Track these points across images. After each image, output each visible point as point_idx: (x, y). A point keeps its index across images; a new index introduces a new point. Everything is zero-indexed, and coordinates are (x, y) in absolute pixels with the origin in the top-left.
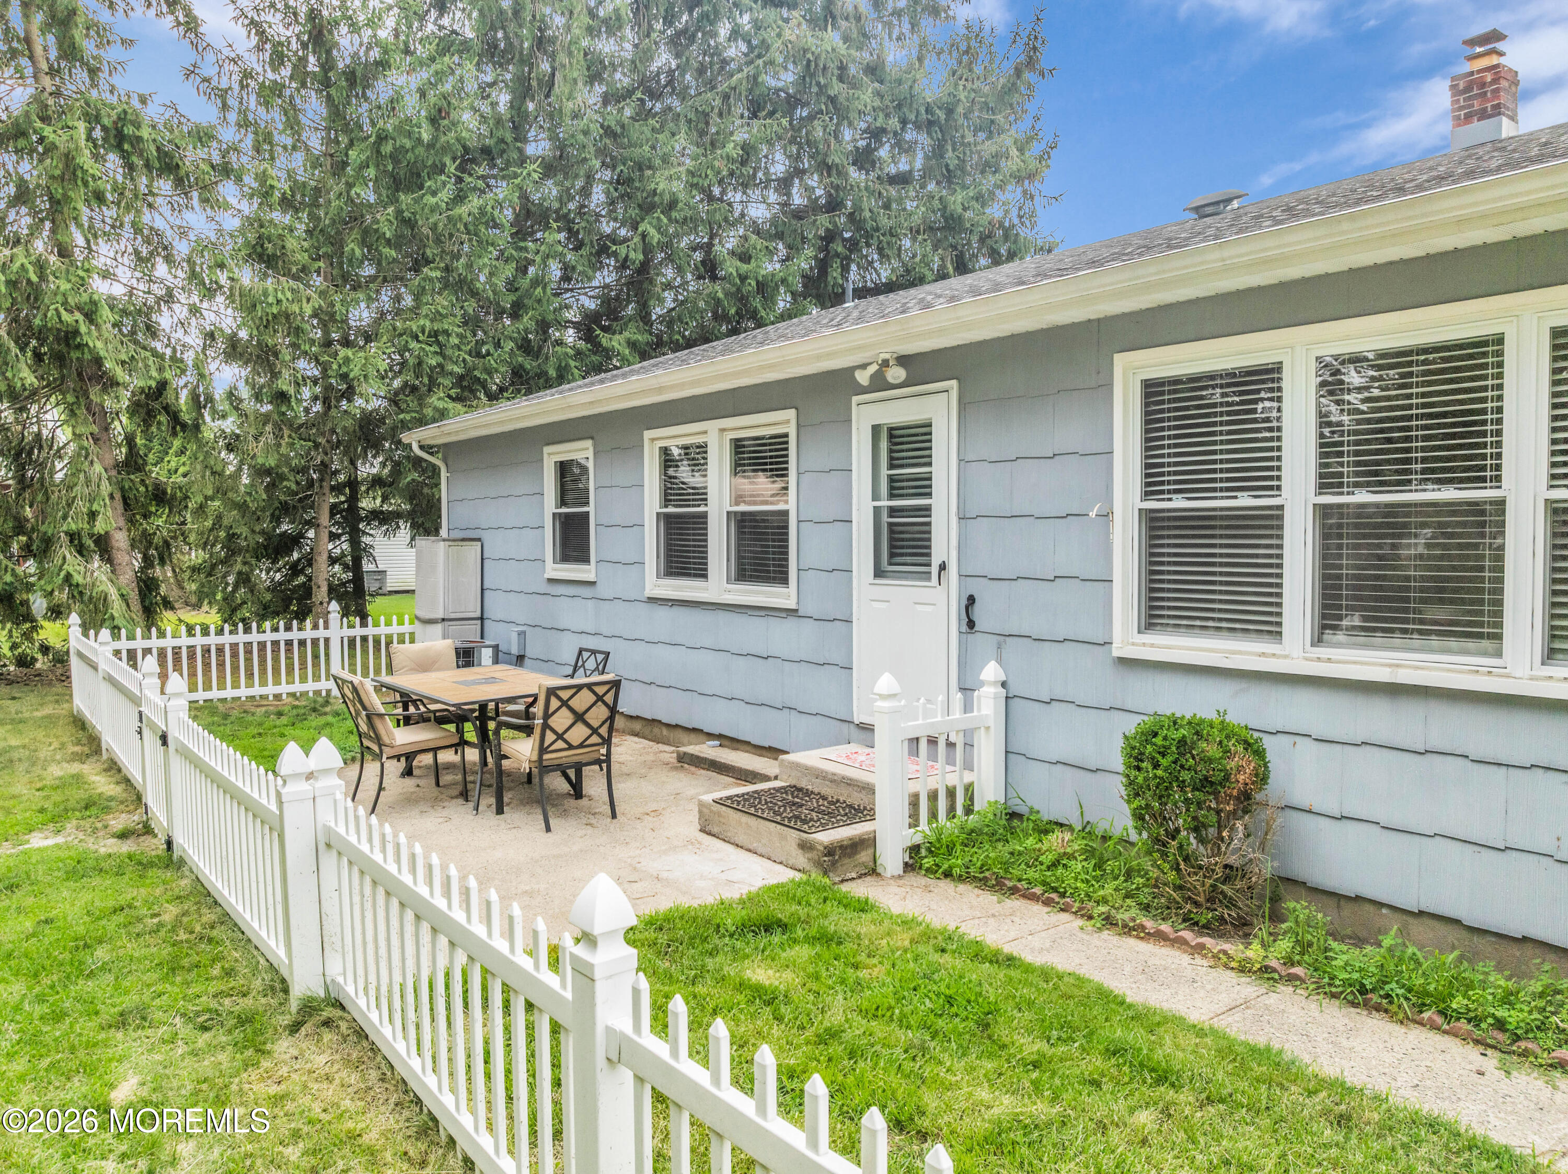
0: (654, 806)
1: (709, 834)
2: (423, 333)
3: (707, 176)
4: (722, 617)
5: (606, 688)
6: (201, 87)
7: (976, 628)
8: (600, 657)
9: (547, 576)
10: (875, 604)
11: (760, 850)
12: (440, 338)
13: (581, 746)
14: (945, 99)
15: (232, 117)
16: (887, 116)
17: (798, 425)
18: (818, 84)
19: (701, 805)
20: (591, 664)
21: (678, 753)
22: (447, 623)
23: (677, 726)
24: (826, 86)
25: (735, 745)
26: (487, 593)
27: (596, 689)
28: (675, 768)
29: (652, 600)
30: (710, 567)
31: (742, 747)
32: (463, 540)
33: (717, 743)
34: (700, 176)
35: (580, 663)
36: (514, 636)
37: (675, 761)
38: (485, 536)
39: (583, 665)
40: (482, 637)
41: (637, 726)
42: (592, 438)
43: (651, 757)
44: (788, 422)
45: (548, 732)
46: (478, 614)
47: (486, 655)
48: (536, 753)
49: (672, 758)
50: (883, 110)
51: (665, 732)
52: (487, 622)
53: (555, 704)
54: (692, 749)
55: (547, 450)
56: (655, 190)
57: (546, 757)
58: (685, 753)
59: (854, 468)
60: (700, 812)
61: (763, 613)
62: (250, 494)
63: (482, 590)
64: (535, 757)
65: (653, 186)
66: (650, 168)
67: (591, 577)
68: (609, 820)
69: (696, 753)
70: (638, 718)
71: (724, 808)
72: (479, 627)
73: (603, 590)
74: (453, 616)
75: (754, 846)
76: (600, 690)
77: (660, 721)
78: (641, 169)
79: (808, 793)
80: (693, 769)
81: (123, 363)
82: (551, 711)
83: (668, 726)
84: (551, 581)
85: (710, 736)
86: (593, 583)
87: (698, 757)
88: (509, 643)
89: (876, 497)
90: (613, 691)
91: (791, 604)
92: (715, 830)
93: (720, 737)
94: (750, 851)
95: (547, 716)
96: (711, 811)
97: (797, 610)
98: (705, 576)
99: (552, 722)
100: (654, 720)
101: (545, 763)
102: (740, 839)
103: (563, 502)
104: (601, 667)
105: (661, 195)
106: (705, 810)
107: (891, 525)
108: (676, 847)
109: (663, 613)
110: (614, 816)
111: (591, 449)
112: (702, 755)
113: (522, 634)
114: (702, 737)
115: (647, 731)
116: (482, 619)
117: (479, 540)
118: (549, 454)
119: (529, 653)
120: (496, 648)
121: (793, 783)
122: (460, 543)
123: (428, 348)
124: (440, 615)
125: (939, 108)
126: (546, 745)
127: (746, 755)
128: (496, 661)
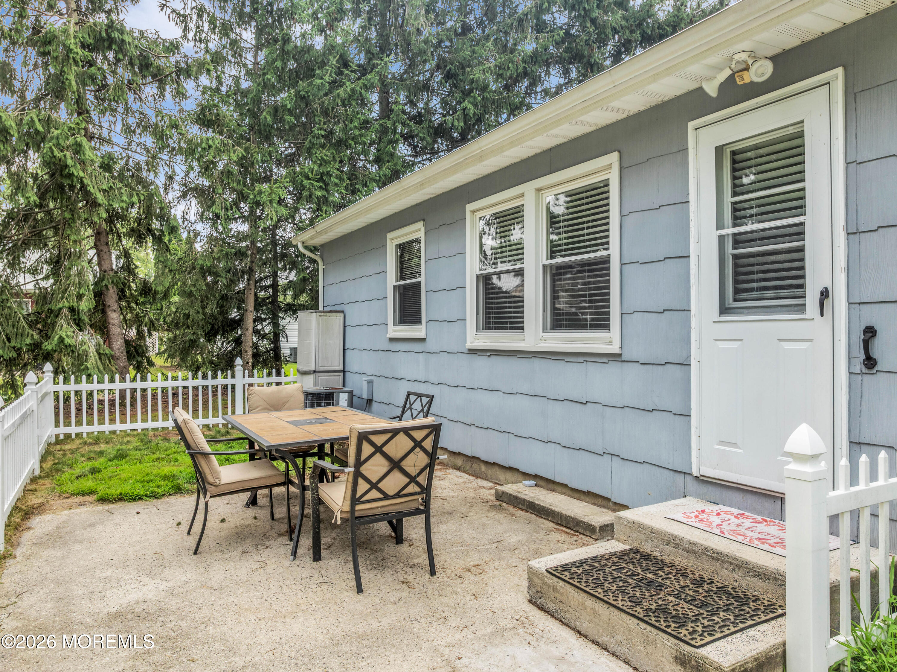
0: (474, 559)
1: (541, 608)
2: (312, 173)
3: (509, 68)
4: (538, 364)
5: (424, 432)
6: (171, 16)
7: (878, 367)
8: (425, 400)
9: (388, 336)
10: (721, 345)
11: (612, 647)
12: (325, 178)
13: (398, 495)
14: (671, 19)
15: (191, 35)
16: (632, 32)
17: (621, 168)
18: (584, 8)
19: (532, 573)
20: (417, 406)
21: (497, 491)
22: (317, 374)
23: (494, 464)
24: (589, 10)
25: (552, 486)
26: (347, 352)
27: (414, 434)
28: (494, 507)
29: (473, 351)
30: (526, 320)
31: (559, 489)
32: (330, 312)
33: (533, 482)
34: (504, 69)
35: (408, 405)
36: (365, 384)
37: (493, 498)
38: (346, 308)
39: (410, 408)
40: (344, 385)
41: (459, 461)
42: (424, 220)
43: (471, 494)
44: (610, 166)
45: (361, 481)
46: (341, 368)
47: (343, 398)
48: (348, 503)
49: (489, 495)
50: (628, 28)
51: (483, 468)
52: (348, 375)
53: (367, 449)
54: (509, 488)
55: (389, 236)
56: (473, 79)
57: (358, 507)
58: (503, 493)
59: (692, 198)
60: (530, 580)
61: (581, 359)
62: (194, 286)
63: (344, 349)
64: (347, 508)
65: (471, 77)
66: (469, 66)
67: (422, 335)
68: (427, 576)
69: (514, 494)
70: (459, 454)
71: (561, 583)
72: (341, 378)
73: (430, 345)
74: (322, 369)
75: (604, 639)
76: (418, 435)
77: (479, 459)
78: (463, 68)
79: (660, 564)
80: (511, 509)
81: (105, 191)
82: (363, 458)
83: (486, 463)
84: (392, 340)
85: (526, 475)
86: (423, 340)
87: (516, 498)
88: (362, 390)
89: (720, 226)
90: (432, 436)
91: (615, 349)
92: (550, 606)
93: (536, 477)
94: (597, 644)
95: (359, 463)
96: (544, 583)
97: (620, 355)
98: (522, 328)
99: (364, 469)
100: (473, 457)
101: (357, 514)
102: (584, 626)
103: (402, 276)
104: (425, 410)
105: (477, 81)
106: (536, 579)
107: (736, 257)
108: (504, 630)
109: (481, 362)
110: (433, 572)
111: (423, 229)
112: (520, 496)
113: (370, 383)
114: (517, 476)
115: (468, 466)
116: (344, 371)
117: (342, 312)
118: (391, 239)
119: (375, 398)
120: (351, 394)
121: (636, 545)
122: (328, 314)
123: (316, 184)
124: (312, 368)
125: (668, 26)
126: (358, 495)
127: (563, 497)
128: (351, 404)
